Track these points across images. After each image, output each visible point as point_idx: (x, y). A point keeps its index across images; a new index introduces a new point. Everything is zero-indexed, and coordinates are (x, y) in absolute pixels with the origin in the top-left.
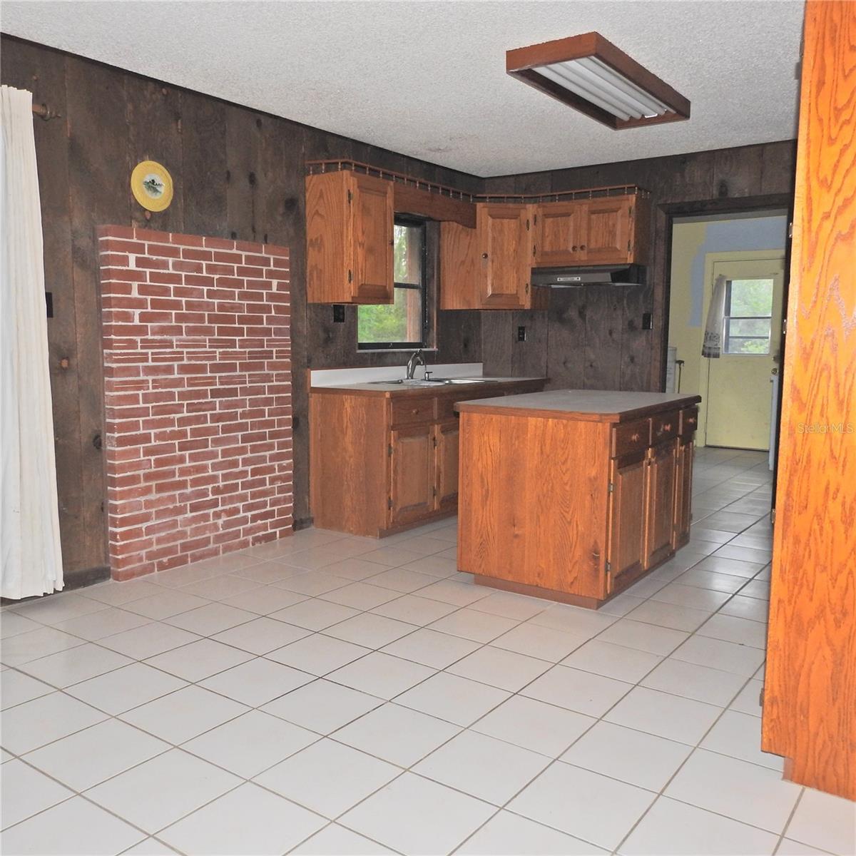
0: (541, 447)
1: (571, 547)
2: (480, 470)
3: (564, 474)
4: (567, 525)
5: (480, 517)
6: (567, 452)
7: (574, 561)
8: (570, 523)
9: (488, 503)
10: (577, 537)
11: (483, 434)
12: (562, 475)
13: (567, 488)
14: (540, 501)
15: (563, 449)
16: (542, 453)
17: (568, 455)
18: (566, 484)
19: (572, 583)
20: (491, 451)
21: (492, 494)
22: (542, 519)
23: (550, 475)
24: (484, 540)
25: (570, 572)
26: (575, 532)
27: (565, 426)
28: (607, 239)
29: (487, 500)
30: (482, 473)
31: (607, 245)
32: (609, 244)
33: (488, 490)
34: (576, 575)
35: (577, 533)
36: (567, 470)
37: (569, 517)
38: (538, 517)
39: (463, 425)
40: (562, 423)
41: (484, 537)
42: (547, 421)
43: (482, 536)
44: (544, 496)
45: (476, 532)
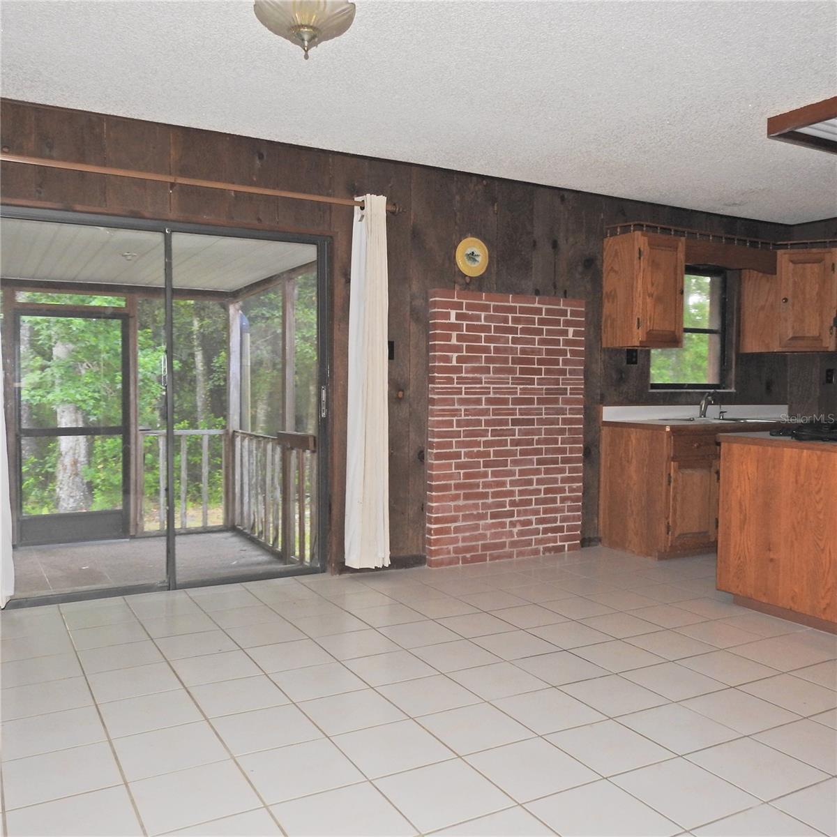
0: (796, 476)
1: (824, 574)
2: (739, 496)
3: (818, 503)
4: (820, 552)
5: (738, 541)
6: (820, 482)
7: (827, 587)
8: (823, 550)
9: (746, 527)
10: (830, 564)
11: (742, 463)
12: (816, 504)
13: (821, 516)
14: (794, 528)
15: (816, 479)
16: (797, 482)
17: (822, 485)
18: (820, 512)
19: (825, 609)
20: (749, 479)
21: (750, 519)
22: (796, 545)
23: (804, 503)
24: (741, 562)
25: (823, 598)
26: (828, 559)
27: (819, 458)
29: (744, 524)
30: (740, 499)
33: (746, 514)
34: (828, 602)
35: (830, 561)
36: (821, 499)
37: (822, 544)
38: (792, 542)
39: (724, 454)
40: (816, 454)
41: (742, 559)
42: (802, 452)
43: (739, 558)
44: (798, 523)
45: (734, 555)
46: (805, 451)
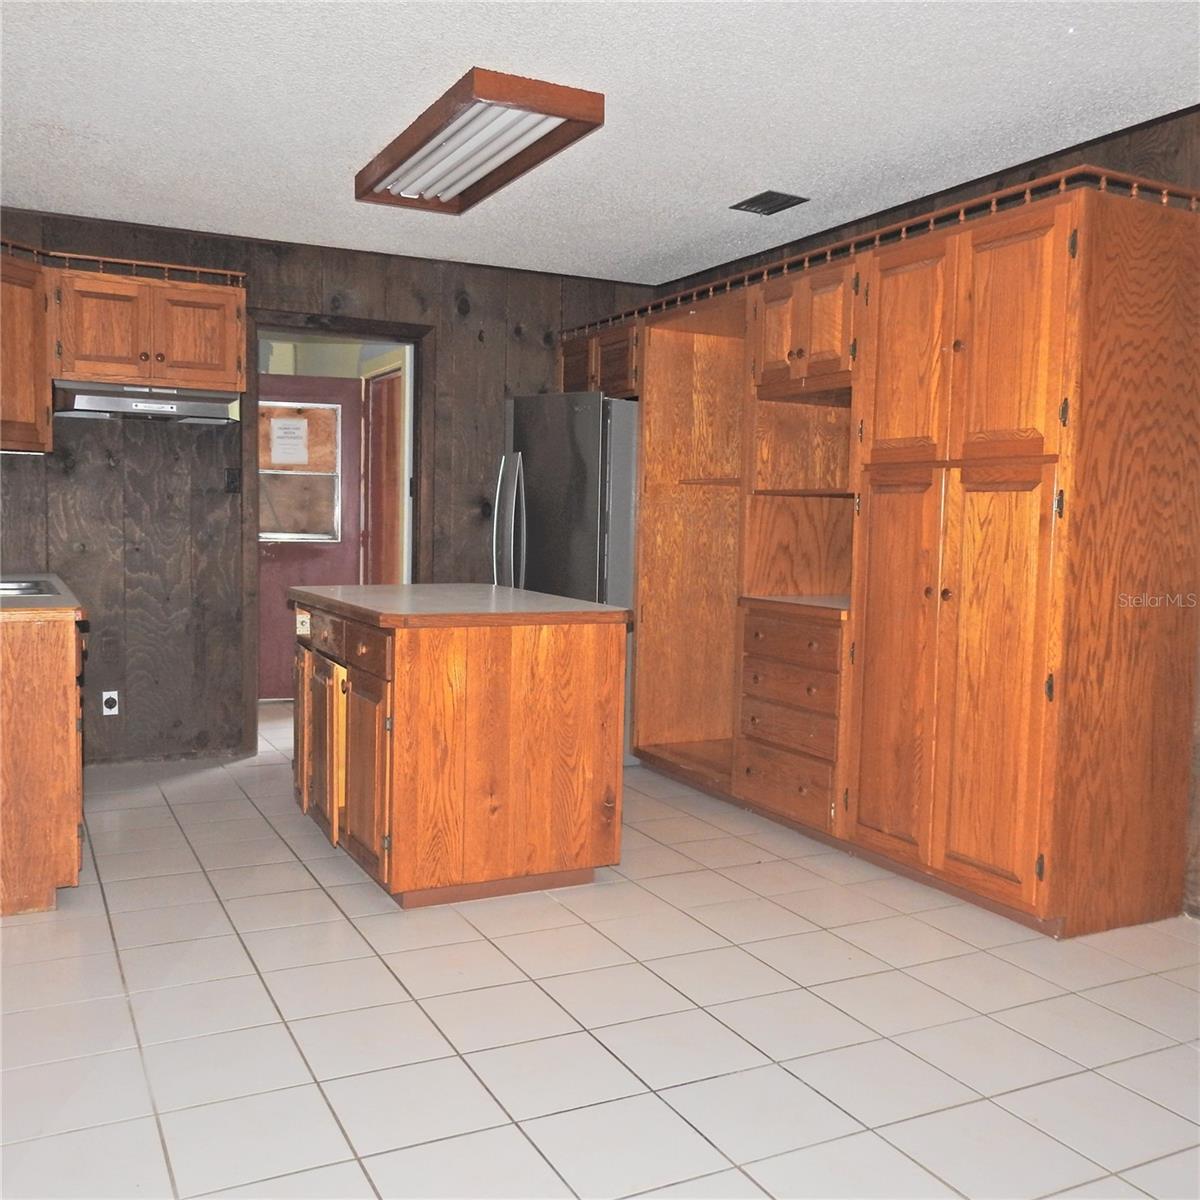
0: (532, 668)
1: (576, 804)
2: (432, 719)
3: (565, 702)
4: (570, 774)
5: (433, 795)
6: (568, 671)
7: (580, 821)
8: (574, 769)
9: (446, 771)
10: (584, 787)
11: (437, 661)
12: (562, 703)
13: (571, 722)
14: (530, 749)
15: (563, 667)
16: (533, 675)
17: (571, 674)
18: (567, 716)
19: (577, 855)
20: (451, 685)
21: (454, 753)
22: (533, 774)
23: (545, 707)
24: (440, 831)
25: (574, 839)
26: (581, 780)
27: (566, 635)
28: (203, 350)
29: (443, 766)
30: (435, 725)
31: (203, 360)
32: (206, 359)
33: (446, 746)
34: (582, 840)
35: (584, 782)
36: (570, 695)
37: (571, 762)
38: (528, 771)
39: (401, 649)
40: (563, 629)
41: (440, 825)
42: (541, 629)
43: (436, 825)
44: (536, 739)
45: (426, 821)
46: (545, 627)
